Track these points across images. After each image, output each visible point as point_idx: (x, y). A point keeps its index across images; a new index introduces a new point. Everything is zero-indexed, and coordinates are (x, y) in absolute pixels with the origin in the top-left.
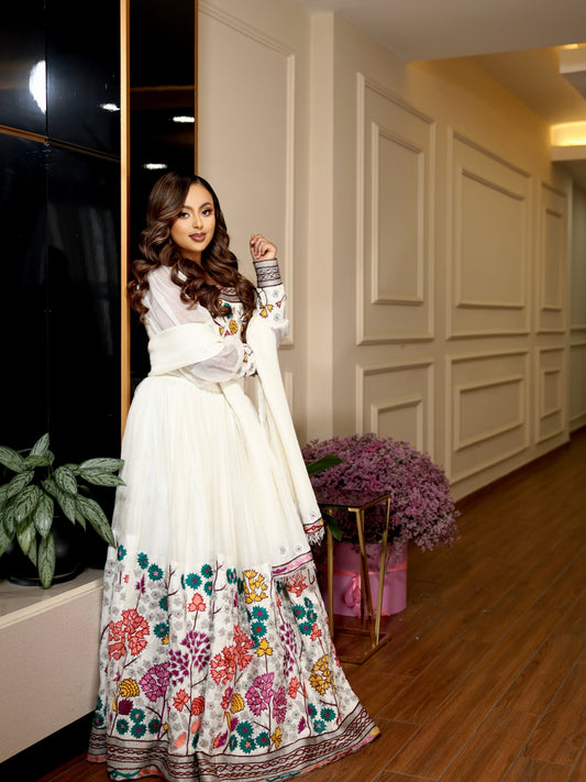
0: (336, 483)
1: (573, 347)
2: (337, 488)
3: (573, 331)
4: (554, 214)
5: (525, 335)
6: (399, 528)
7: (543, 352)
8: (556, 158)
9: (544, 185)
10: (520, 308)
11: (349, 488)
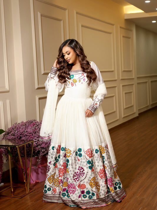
0: (19, 138)
1: (138, 83)
2: (19, 139)
3: (138, 78)
4: (127, 37)
5: (116, 80)
6: (39, 152)
7: (123, 86)
8: (126, 18)
9: (121, 27)
10: (112, 71)
11: (23, 139)
